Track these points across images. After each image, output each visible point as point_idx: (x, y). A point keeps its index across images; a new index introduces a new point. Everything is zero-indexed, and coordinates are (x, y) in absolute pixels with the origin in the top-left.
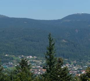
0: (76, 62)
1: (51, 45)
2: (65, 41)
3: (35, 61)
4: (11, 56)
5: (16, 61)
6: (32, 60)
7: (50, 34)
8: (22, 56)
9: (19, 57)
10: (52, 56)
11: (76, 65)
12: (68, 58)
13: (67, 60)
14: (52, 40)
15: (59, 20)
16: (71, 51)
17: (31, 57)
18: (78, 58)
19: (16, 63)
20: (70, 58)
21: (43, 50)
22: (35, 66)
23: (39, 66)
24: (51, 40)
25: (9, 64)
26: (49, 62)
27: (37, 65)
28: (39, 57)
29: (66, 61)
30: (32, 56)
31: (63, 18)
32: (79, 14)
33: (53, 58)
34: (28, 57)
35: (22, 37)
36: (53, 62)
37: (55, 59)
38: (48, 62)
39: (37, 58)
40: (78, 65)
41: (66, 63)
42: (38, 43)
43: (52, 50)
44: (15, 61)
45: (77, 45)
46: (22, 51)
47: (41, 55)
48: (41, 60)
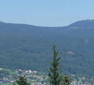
0: (85, 79)
1: (56, 59)
2: (71, 53)
3: (34, 77)
4: (6, 70)
5: (13, 77)
6: (31, 76)
7: (55, 46)
8: (20, 70)
9: (16, 71)
10: (57, 74)
11: (85, 82)
12: (75, 73)
13: (74, 75)
14: (57, 54)
15: (65, 27)
16: (79, 65)
17: (30, 71)
18: (87, 74)
19: (12, 79)
20: (77, 74)
21: (45, 63)
22: (35, 83)
23: (40, 83)
24: (55, 54)
25: (3, 80)
26: (53, 80)
27: (37, 82)
28: (40, 72)
29: (73, 77)
30: (32, 71)
31: (69, 25)
32: (90, 20)
33: (58, 75)
34: (26, 72)
35: (20, 47)
36: (58, 80)
37: (61, 77)
38: (51, 80)
39: (38, 73)
40: (88, 83)
41: (73, 80)
42: (39, 54)
43: (57, 66)
44: (10, 76)
45: (86, 57)
46: (20, 64)
47: (43, 70)
48: (43, 76)
